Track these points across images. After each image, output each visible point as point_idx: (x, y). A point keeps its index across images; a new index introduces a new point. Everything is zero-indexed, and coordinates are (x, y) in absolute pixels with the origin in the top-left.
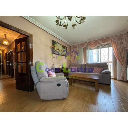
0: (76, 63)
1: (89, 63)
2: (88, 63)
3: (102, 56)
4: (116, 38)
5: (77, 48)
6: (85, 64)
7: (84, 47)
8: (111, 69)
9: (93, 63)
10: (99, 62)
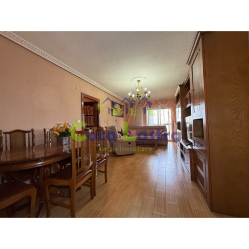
0: (135, 125)
1: (150, 125)
2: (148, 125)
3: (162, 118)
4: (172, 100)
5: (135, 107)
6: (145, 127)
7: (144, 106)
8: (169, 130)
9: (153, 125)
10: (159, 125)
